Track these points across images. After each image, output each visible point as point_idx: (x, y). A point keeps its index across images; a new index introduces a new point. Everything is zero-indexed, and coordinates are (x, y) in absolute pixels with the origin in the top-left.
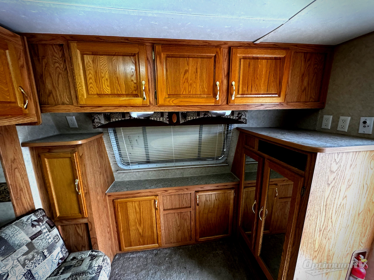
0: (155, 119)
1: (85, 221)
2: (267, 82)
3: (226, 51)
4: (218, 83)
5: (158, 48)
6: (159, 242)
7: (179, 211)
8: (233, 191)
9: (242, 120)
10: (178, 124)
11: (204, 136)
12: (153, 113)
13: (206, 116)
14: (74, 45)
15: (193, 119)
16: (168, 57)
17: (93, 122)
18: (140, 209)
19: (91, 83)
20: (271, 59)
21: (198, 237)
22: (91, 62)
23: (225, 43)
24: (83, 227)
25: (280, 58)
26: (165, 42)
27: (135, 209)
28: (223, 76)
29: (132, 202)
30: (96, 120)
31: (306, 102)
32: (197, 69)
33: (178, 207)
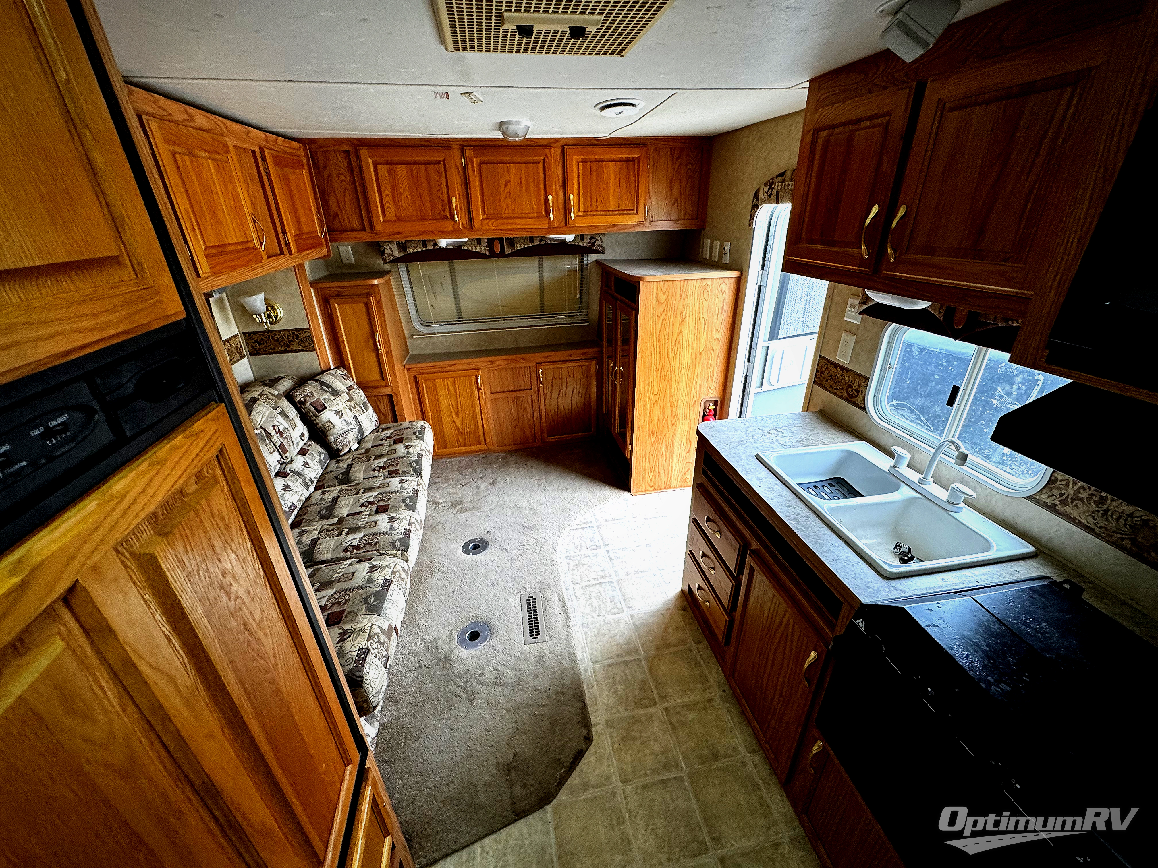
0: (470, 248)
1: (388, 391)
2: (617, 193)
3: (559, 151)
4: (550, 197)
5: (469, 152)
6: (488, 441)
7: (514, 394)
8: (594, 362)
9: (596, 248)
10: (502, 254)
11: (546, 275)
12: (466, 239)
13: (543, 243)
14: (364, 152)
15: (524, 248)
16: (483, 163)
17: (382, 253)
18: (456, 391)
19: (388, 202)
20: (621, 160)
21: (546, 436)
22: (386, 174)
23: (557, 140)
24: (386, 400)
25: (633, 160)
26: (477, 144)
27: (449, 390)
28: (558, 187)
29: (443, 379)
30: (386, 252)
31: (678, 220)
32: (521, 178)
33: (511, 389)
